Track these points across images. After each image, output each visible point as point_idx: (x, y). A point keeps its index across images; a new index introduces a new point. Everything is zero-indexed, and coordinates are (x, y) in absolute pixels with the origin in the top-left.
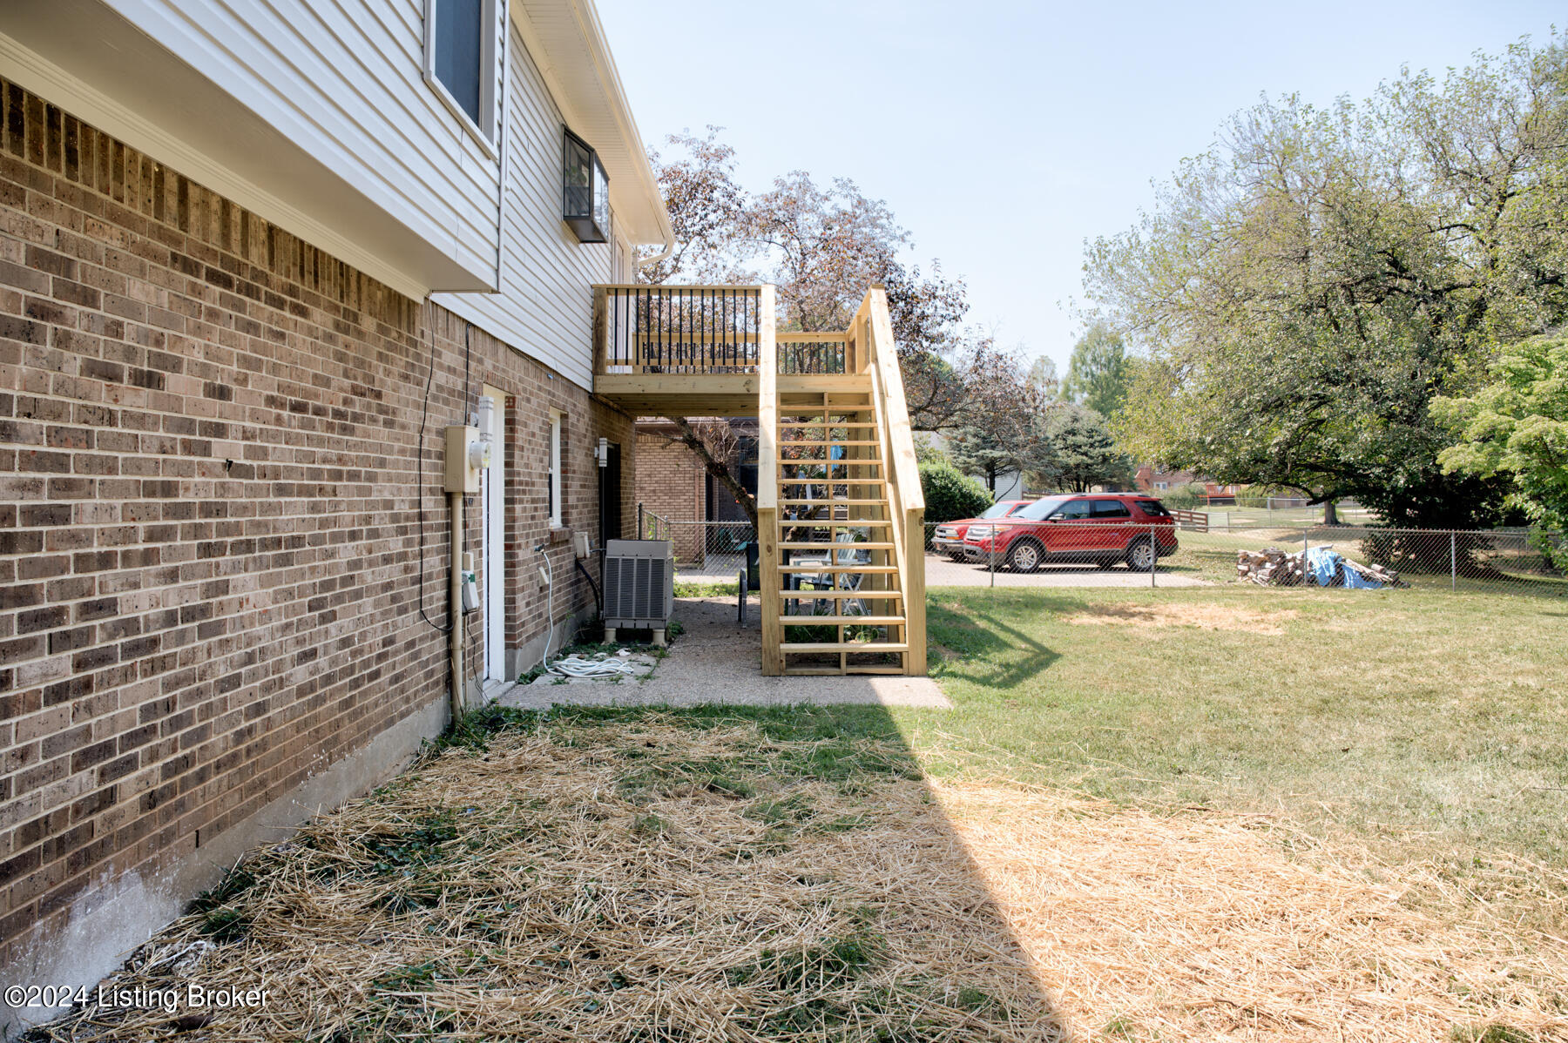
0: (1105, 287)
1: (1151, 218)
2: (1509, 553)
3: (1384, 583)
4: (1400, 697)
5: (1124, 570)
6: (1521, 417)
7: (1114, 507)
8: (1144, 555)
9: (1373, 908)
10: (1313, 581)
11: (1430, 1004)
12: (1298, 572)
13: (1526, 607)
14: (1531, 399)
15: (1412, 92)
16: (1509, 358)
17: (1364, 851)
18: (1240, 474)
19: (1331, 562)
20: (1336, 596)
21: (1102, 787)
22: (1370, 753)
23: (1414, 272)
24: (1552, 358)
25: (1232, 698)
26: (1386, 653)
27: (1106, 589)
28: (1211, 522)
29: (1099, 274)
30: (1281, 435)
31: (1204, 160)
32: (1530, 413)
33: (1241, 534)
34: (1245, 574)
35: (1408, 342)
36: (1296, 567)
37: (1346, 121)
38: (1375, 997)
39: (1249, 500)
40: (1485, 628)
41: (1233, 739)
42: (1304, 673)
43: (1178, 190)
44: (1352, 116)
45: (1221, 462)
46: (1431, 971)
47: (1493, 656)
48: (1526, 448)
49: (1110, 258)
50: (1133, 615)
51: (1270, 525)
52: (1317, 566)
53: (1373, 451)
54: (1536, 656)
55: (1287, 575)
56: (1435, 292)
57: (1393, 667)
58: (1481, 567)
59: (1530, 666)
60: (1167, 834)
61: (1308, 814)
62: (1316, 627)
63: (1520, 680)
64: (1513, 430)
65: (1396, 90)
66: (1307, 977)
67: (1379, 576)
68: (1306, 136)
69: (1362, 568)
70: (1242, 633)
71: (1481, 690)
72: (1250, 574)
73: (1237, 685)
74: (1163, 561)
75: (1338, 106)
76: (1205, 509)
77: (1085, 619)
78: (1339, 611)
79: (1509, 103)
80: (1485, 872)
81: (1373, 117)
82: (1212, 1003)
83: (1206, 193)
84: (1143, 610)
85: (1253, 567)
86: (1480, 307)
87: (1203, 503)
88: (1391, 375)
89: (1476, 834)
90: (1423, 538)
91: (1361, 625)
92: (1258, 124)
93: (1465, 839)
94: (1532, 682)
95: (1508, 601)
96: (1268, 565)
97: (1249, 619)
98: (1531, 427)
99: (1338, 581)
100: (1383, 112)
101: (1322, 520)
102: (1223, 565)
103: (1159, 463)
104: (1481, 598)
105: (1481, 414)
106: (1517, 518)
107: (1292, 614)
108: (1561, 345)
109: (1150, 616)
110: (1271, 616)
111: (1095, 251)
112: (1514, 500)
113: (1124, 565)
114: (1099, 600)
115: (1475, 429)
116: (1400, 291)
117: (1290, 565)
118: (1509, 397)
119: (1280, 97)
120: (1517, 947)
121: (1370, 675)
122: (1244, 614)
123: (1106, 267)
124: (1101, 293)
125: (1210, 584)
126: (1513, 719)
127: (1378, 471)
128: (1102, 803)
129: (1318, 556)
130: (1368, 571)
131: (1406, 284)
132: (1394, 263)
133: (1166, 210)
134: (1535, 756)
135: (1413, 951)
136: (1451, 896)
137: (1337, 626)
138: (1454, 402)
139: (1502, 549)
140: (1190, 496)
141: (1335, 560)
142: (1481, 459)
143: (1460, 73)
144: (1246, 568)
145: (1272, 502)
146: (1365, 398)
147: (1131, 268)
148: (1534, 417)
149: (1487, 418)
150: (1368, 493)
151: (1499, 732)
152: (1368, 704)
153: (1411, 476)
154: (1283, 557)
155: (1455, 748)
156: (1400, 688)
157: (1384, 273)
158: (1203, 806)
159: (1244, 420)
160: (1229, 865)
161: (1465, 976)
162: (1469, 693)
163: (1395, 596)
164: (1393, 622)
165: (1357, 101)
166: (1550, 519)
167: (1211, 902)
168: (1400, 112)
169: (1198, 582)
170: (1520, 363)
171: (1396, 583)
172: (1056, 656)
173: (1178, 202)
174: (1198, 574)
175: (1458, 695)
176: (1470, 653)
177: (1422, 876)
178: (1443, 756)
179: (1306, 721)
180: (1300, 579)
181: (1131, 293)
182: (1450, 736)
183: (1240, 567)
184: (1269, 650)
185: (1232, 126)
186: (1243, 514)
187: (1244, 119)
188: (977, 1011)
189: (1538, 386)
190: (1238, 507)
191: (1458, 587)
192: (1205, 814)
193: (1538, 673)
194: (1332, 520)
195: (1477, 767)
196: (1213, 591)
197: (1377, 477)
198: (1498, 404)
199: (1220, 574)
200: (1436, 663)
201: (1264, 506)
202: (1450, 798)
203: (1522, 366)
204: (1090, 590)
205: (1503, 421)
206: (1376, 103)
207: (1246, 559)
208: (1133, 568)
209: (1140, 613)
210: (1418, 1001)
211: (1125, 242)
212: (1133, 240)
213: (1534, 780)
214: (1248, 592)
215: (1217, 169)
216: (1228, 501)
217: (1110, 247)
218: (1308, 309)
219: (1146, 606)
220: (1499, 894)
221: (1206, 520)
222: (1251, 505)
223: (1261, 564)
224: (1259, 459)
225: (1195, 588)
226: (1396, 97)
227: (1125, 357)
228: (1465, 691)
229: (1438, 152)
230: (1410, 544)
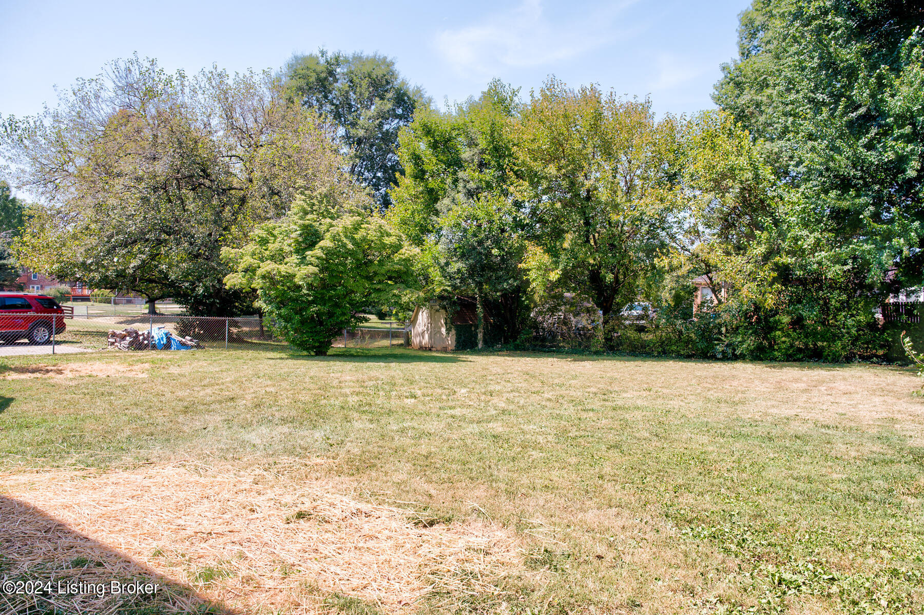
0: (13, 151)
1: (51, 111)
2: (246, 329)
3: (192, 347)
4: (220, 402)
5: (25, 344)
6: (263, 261)
7: (19, 302)
8: (41, 333)
9: (243, 487)
10: (154, 347)
11: (275, 512)
12: (146, 342)
13: (259, 356)
14: (267, 252)
15: (218, 80)
16: (258, 232)
17: (230, 467)
18: (106, 283)
19: (164, 336)
20: (168, 354)
21: (90, 462)
22: (216, 428)
23: (213, 177)
24: (276, 232)
25: (137, 411)
26: (206, 382)
27: (19, 357)
28: (75, 313)
29: (9, 141)
30: (135, 263)
31: (94, 83)
32: (267, 259)
33: (95, 320)
34: (113, 344)
35: (208, 214)
36: (144, 339)
37: (182, 85)
38: (255, 515)
39: (99, 299)
40: (245, 367)
41: (147, 431)
42: (168, 395)
43: (74, 98)
44: (186, 83)
45: (97, 276)
46: (273, 502)
47: (254, 380)
48: (264, 277)
49: (19, 132)
50: (48, 371)
51: (115, 314)
52: (156, 338)
53: (186, 274)
54: (271, 378)
55: (139, 344)
56: (223, 190)
57: (211, 388)
58: (235, 336)
59: (269, 382)
60: (137, 477)
61: (200, 456)
62: (165, 372)
63: (268, 389)
64: (259, 267)
65: (210, 75)
66: (227, 516)
67: (189, 343)
68: (160, 87)
69: (180, 339)
70: (125, 378)
71: (254, 395)
72: (116, 344)
73: (136, 404)
74: (58, 338)
75: (178, 75)
76: (69, 304)
77: (14, 376)
78: (173, 363)
79: (261, 99)
80: (280, 466)
81: (197, 87)
82: (193, 534)
83: (94, 105)
84: (53, 368)
85: (118, 339)
86: (243, 200)
87: (68, 300)
88: (200, 232)
89: (271, 453)
90: (208, 321)
91: (186, 369)
92: (130, 71)
93: (268, 455)
94: (272, 389)
95: (251, 353)
96: (128, 338)
97: (125, 370)
98: (268, 267)
99: (167, 346)
100: (203, 85)
101: (147, 311)
102: (94, 339)
103: (51, 274)
104: (239, 353)
105: (245, 258)
106: (259, 312)
107: (147, 366)
108: (280, 227)
109: (60, 372)
110: (135, 368)
111: (7, 124)
112: (257, 304)
113: (26, 341)
114: (17, 363)
115: (242, 266)
116: (205, 186)
117: (141, 338)
118: (258, 251)
119: (145, 58)
120: (297, 487)
121: (202, 393)
122: (121, 368)
123: (16, 138)
124: (10, 155)
125: (90, 350)
126: (270, 407)
127: (187, 284)
128: (92, 469)
129: (157, 331)
130: (184, 340)
131: (207, 183)
132: (203, 171)
133: (63, 109)
134: (283, 420)
135: (262, 498)
136: (270, 476)
137: (174, 370)
138: (233, 251)
139: (245, 326)
140: (59, 295)
141: (166, 334)
142: (244, 281)
143: (241, 76)
144: (114, 340)
145: (115, 300)
146: (186, 244)
147: (34, 142)
148: (269, 262)
149: (248, 261)
150: (179, 296)
151: (266, 412)
152: (207, 407)
153: (206, 288)
154: (137, 333)
155: (252, 421)
156: (219, 398)
157: (198, 175)
158: (149, 462)
159: (111, 252)
160: (177, 483)
161: (284, 501)
162: (249, 397)
163: (199, 353)
164: (201, 367)
165: (190, 75)
166: (272, 312)
167: (175, 499)
168: (211, 88)
169: (82, 350)
170: (264, 234)
171: (198, 347)
172: (12, 400)
173: (73, 105)
174: (79, 345)
175: (244, 398)
176: (244, 379)
177: (257, 472)
178: (246, 425)
179: (181, 418)
180: (147, 346)
181: (35, 159)
182: (248, 416)
183: (110, 340)
184: (144, 385)
185: (114, 67)
186: (96, 307)
187: (122, 66)
188: (86, 566)
189: (270, 246)
190: (92, 303)
191: (229, 348)
192: (153, 465)
193: (274, 386)
194: (153, 311)
195: (263, 428)
196: (94, 355)
197: (187, 288)
198: (253, 254)
199: (95, 344)
200: (230, 385)
201: (110, 303)
202: (257, 441)
203: (264, 236)
204: (6, 358)
205: (255, 262)
206: (200, 79)
207: (114, 335)
208: (33, 342)
209: (51, 370)
210: (272, 512)
211: (32, 124)
212: (38, 123)
213: (285, 429)
214: (117, 354)
215: (102, 91)
216: (85, 299)
217: (20, 124)
218: (155, 189)
219: (54, 366)
220: (286, 472)
221: (72, 311)
222: (100, 302)
223: (123, 338)
224: (121, 274)
225: (82, 353)
226: (209, 79)
227: (11, 197)
228: (246, 396)
229: (229, 115)
230: (202, 325)
